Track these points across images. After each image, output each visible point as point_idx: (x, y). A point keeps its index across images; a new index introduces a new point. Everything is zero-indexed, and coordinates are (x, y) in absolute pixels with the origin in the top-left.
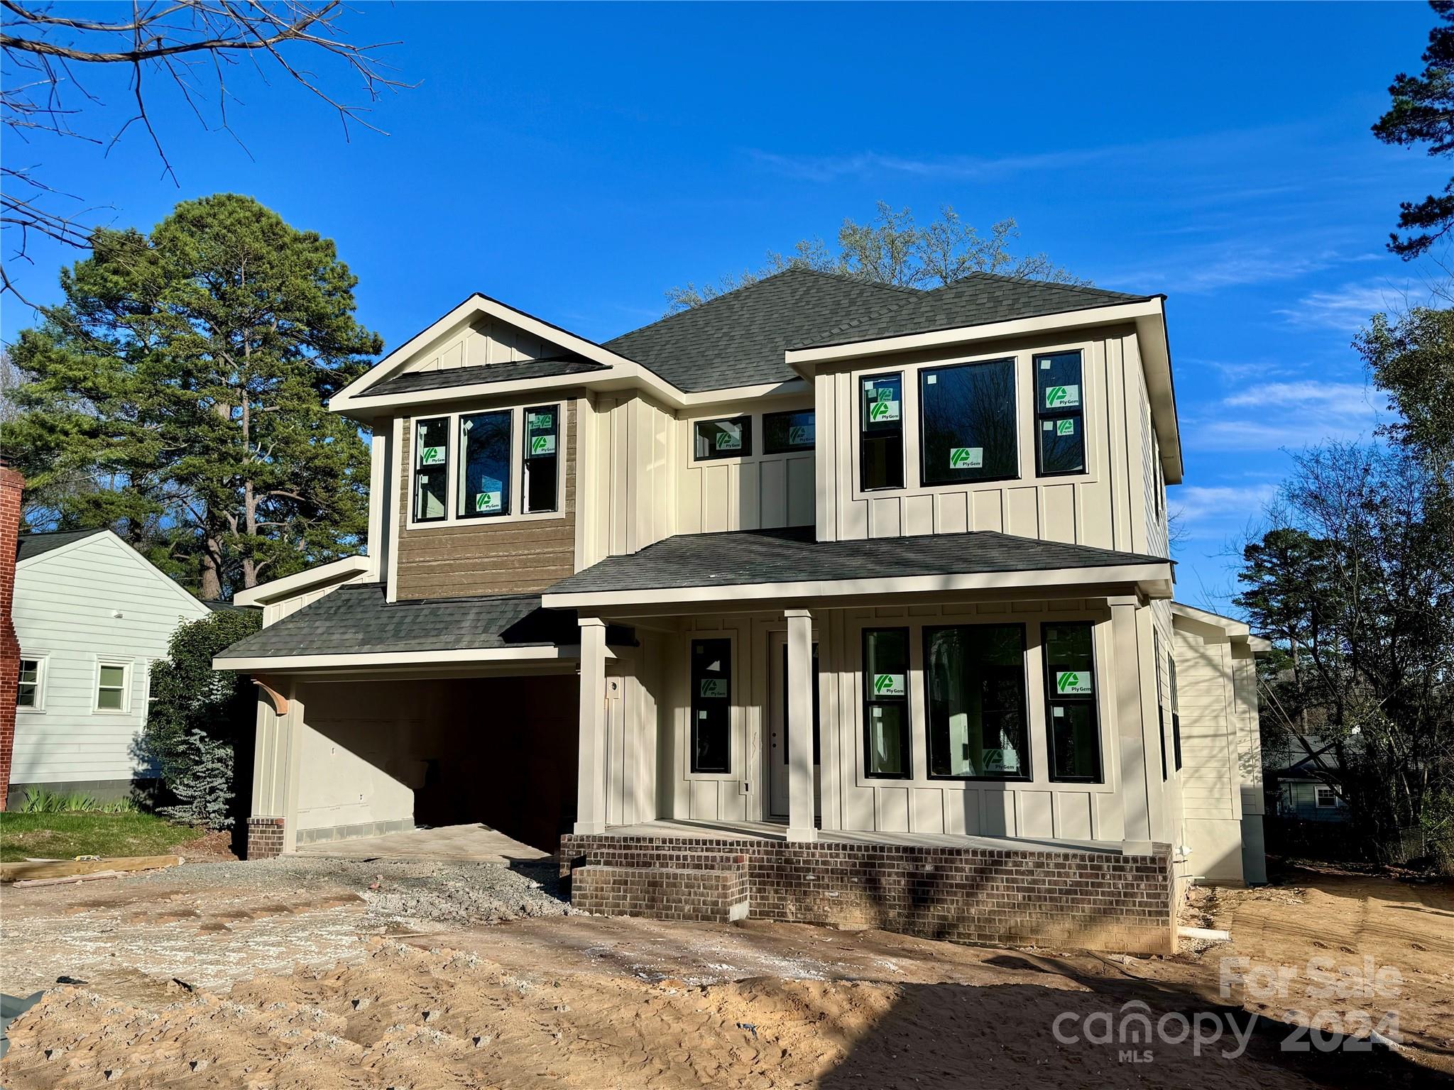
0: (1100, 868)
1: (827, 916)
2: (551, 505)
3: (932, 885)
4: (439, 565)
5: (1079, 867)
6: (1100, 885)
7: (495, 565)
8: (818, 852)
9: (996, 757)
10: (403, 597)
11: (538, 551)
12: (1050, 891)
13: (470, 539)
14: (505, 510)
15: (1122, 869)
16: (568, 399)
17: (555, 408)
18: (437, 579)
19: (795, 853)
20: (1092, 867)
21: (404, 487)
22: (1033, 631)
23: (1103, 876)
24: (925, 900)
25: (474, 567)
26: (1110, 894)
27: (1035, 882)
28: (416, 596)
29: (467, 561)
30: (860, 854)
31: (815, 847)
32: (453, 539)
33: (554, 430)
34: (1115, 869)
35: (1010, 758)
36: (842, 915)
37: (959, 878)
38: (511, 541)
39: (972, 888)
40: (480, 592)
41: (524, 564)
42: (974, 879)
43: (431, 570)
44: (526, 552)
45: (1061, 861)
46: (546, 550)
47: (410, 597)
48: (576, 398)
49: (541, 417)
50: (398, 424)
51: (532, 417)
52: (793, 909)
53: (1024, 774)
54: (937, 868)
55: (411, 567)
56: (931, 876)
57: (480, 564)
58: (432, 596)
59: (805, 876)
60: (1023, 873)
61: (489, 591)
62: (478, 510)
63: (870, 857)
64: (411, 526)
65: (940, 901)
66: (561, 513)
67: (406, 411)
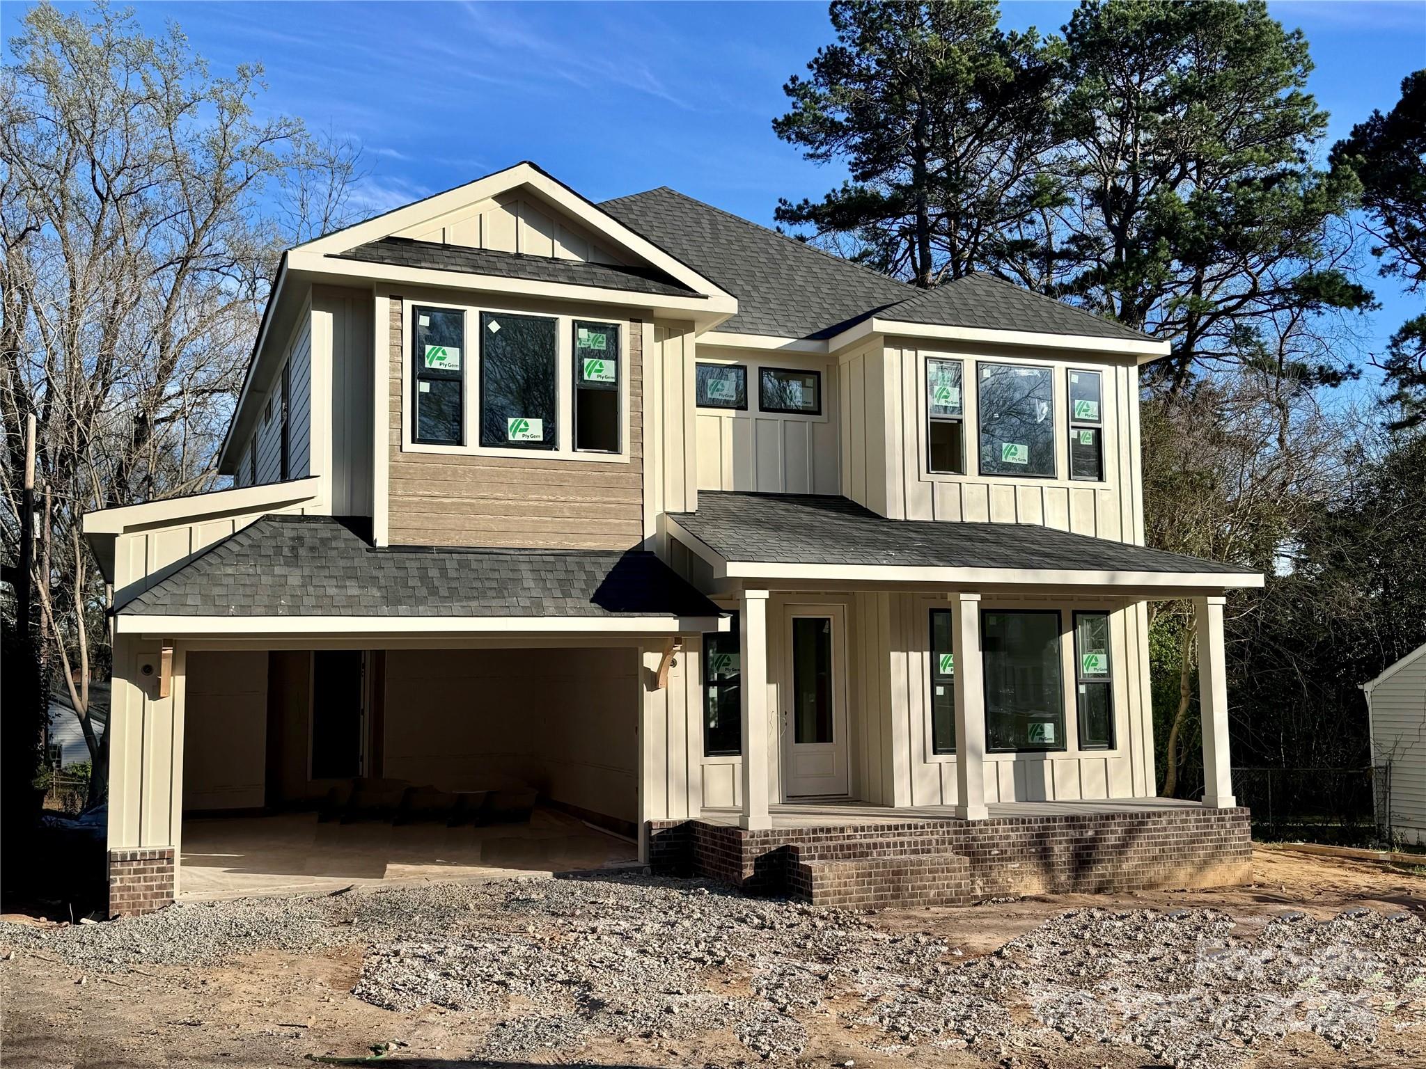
0: (1209, 820)
1: (1010, 887)
2: (613, 445)
3: (1094, 848)
4: (453, 504)
5: (1198, 821)
6: (1209, 834)
7: (537, 511)
8: (1001, 827)
9: (1039, 730)
10: (399, 540)
11: (594, 499)
12: (1177, 843)
13: (499, 474)
14: (549, 441)
15: (1223, 820)
16: (632, 320)
17: (616, 328)
18: (453, 520)
19: (981, 831)
20: (1205, 820)
21: (396, 391)
22: (1067, 619)
23: (1212, 826)
24: (1088, 862)
25: (507, 511)
26: (1217, 840)
27: (1167, 836)
28: (420, 542)
29: (497, 502)
30: (1036, 826)
31: (999, 824)
32: (474, 472)
33: (613, 353)
34: (1219, 820)
35: (1049, 729)
36: (1023, 883)
37: (1112, 839)
38: (557, 483)
39: (1123, 847)
40: (517, 543)
41: (578, 513)
42: (1124, 839)
43: (443, 508)
44: (579, 499)
45: (1184, 817)
46: (606, 499)
47: (410, 542)
48: (640, 321)
49: (592, 335)
50: (383, 305)
51: (583, 333)
52: (981, 884)
53: (1060, 745)
54: (1097, 833)
55: (410, 503)
56: (1093, 840)
57: (515, 507)
58: (445, 543)
59: (990, 852)
60: (1159, 831)
61: (530, 544)
62: (511, 438)
63: (1044, 828)
64: (408, 446)
65: (1100, 861)
66: (625, 456)
67: (397, 291)
